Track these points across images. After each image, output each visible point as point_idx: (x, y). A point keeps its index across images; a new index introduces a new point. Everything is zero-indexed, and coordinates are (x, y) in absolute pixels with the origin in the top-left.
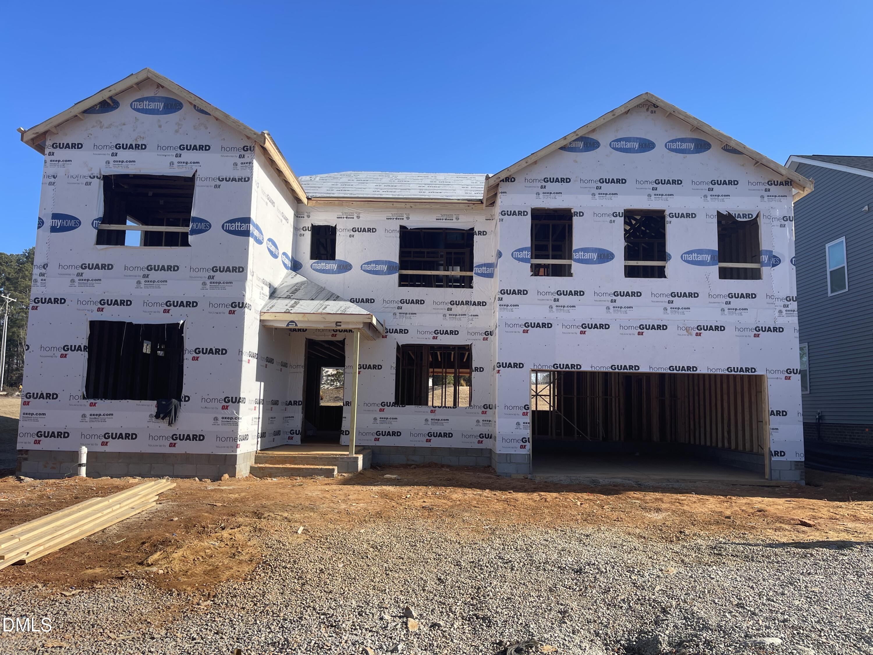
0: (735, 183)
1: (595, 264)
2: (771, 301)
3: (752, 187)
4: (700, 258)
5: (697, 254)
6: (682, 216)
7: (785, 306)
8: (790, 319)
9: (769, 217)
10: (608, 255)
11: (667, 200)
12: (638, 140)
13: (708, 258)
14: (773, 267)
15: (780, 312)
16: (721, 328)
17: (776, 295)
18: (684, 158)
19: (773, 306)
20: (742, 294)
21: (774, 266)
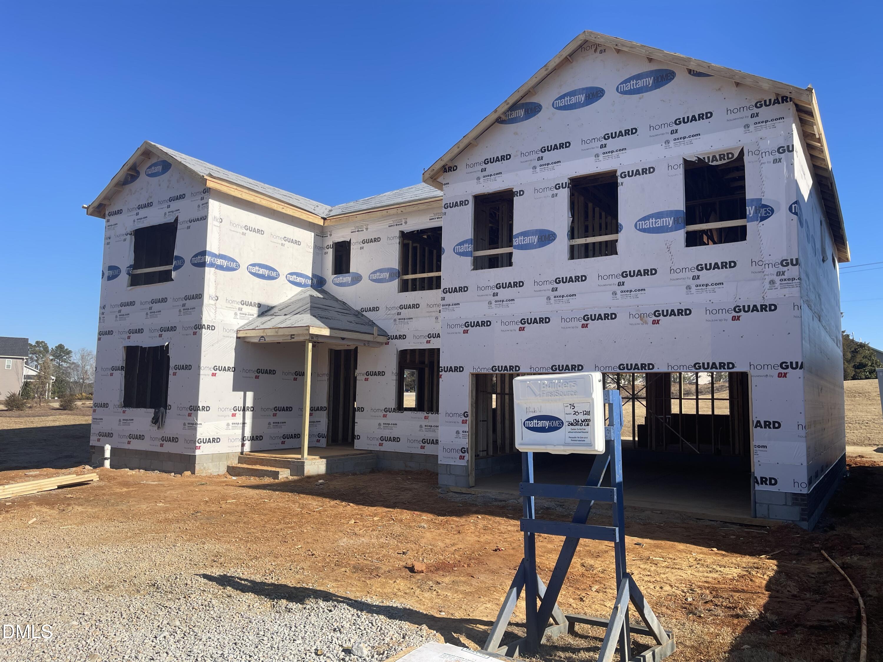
0: (708, 115)
1: (536, 248)
2: (759, 268)
3: (733, 116)
4: (660, 223)
5: (656, 219)
6: (638, 173)
7: (778, 274)
8: (786, 291)
9: (758, 153)
10: (549, 235)
11: (618, 157)
12: (584, 91)
13: (670, 221)
14: (761, 221)
15: (772, 282)
16: (687, 312)
17: (767, 259)
18: (640, 98)
19: (761, 275)
20: (716, 264)
21: (763, 219)
